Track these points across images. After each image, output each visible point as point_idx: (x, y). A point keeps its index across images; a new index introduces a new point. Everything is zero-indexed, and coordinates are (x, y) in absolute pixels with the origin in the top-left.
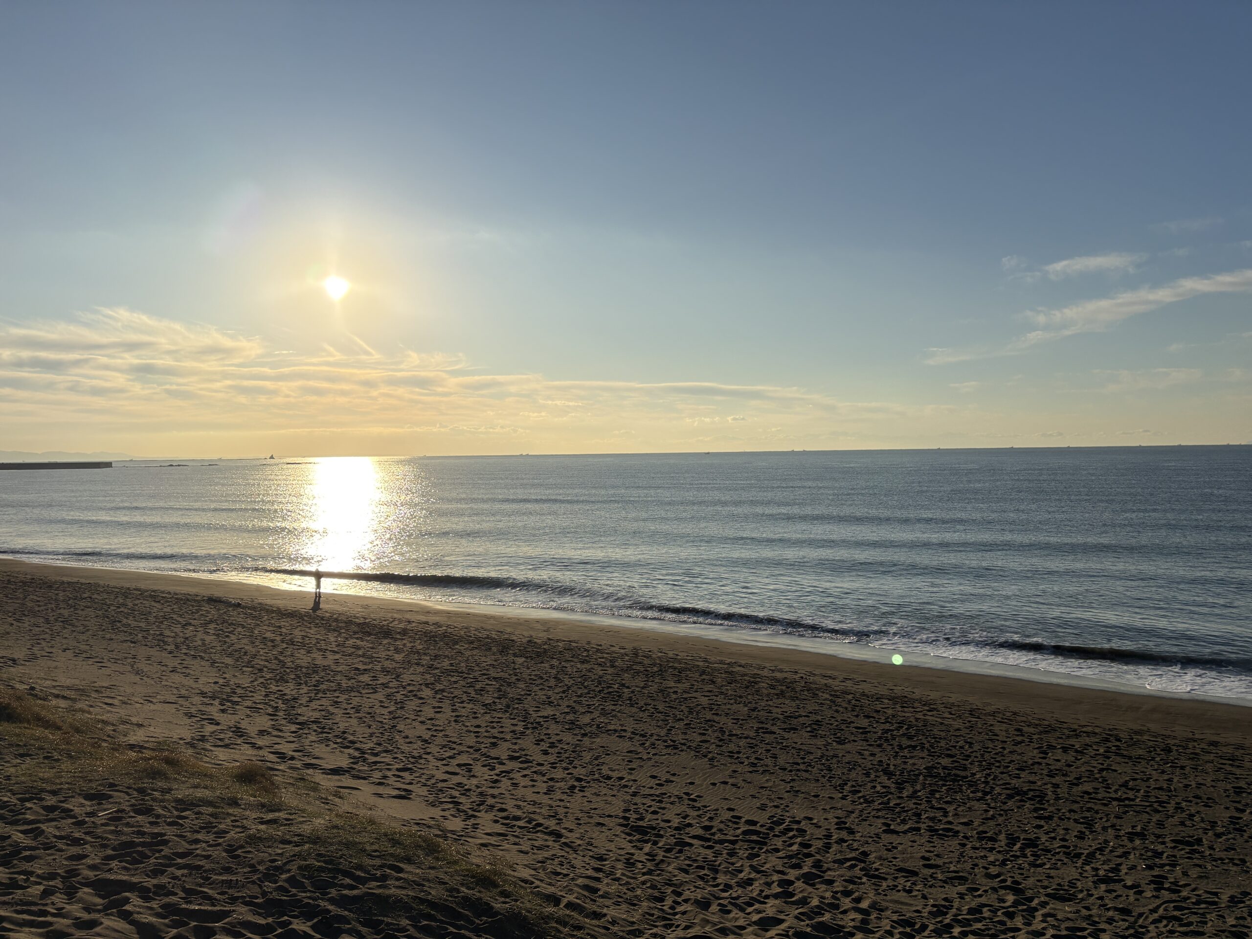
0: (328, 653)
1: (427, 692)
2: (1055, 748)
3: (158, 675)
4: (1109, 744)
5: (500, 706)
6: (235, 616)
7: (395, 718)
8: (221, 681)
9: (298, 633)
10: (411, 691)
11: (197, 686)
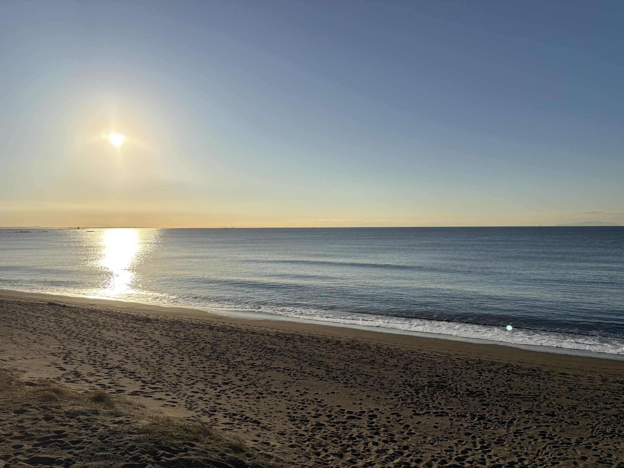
0: (119, 331)
1: (174, 351)
2: (485, 370)
3: (27, 344)
4: (508, 368)
5: (214, 357)
6: (65, 312)
7: (160, 364)
8: (62, 347)
9: (101, 321)
10: (166, 350)
11: (49, 350)
